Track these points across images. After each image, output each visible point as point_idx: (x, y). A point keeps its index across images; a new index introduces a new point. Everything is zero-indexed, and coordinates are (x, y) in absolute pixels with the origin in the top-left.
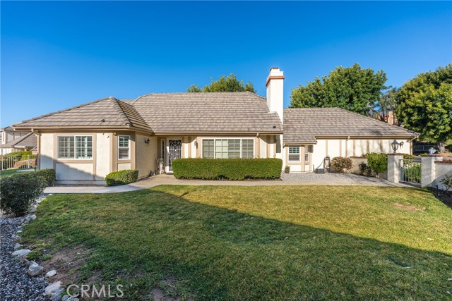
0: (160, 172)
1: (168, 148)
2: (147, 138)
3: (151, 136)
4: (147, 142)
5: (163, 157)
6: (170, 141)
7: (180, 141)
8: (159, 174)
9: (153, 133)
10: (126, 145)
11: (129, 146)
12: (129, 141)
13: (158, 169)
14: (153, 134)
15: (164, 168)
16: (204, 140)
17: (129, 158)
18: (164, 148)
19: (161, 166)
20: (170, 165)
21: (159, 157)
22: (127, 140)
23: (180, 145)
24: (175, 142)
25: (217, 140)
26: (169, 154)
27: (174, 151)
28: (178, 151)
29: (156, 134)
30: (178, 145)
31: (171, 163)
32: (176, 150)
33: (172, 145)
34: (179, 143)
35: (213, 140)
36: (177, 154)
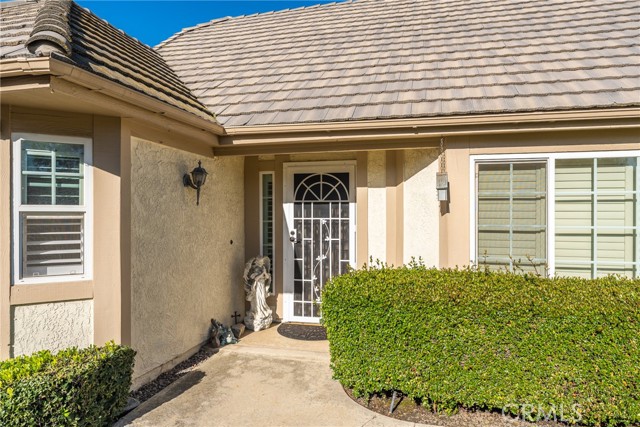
0: (257, 324)
1: (289, 209)
2: (192, 159)
3: (216, 152)
4: (193, 180)
5: (269, 253)
6: (298, 178)
7: (345, 177)
8: (249, 329)
9: (223, 138)
10: (70, 195)
11: (87, 203)
12: (87, 171)
13: (249, 307)
14: (222, 144)
15: (271, 302)
16: (484, 167)
17: (88, 271)
18: (272, 211)
19: (260, 292)
20: (298, 289)
21: (250, 252)
22: (69, 163)
23: (344, 197)
24: (321, 182)
25: (560, 164)
26: (295, 236)
27: (317, 223)
28: (335, 224)
29: (236, 142)
30: (334, 196)
31: (303, 280)
32: (323, 221)
33: (310, 197)
34: (340, 188)
35: (540, 165)
36: (329, 239)
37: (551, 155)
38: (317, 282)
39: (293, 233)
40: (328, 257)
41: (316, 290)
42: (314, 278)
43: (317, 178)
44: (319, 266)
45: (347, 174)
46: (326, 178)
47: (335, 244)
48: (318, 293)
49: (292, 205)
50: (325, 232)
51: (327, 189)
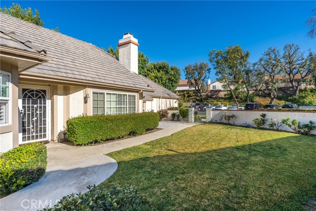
6: (24, 90)
11: (10, 97)
12: (10, 85)
17: (9, 121)
23: (44, 98)
24: (35, 93)
25: (107, 94)
26: (23, 112)
27: (33, 107)
28: (41, 107)
29: (21, 76)
30: (40, 97)
31: (27, 128)
32: (35, 106)
33: (29, 97)
34: (42, 95)
35: (104, 94)
36: (38, 112)
37: (106, 92)
38: (33, 128)
39: (22, 111)
40: (38, 118)
41: (33, 130)
42: (31, 126)
43: (33, 91)
44: (34, 122)
45: (45, 91)
46: (36, 91)
47: (40, 114)
48: (34, 131)
49: (21, 100)
50: (36, 110)
51: (37, 95)
